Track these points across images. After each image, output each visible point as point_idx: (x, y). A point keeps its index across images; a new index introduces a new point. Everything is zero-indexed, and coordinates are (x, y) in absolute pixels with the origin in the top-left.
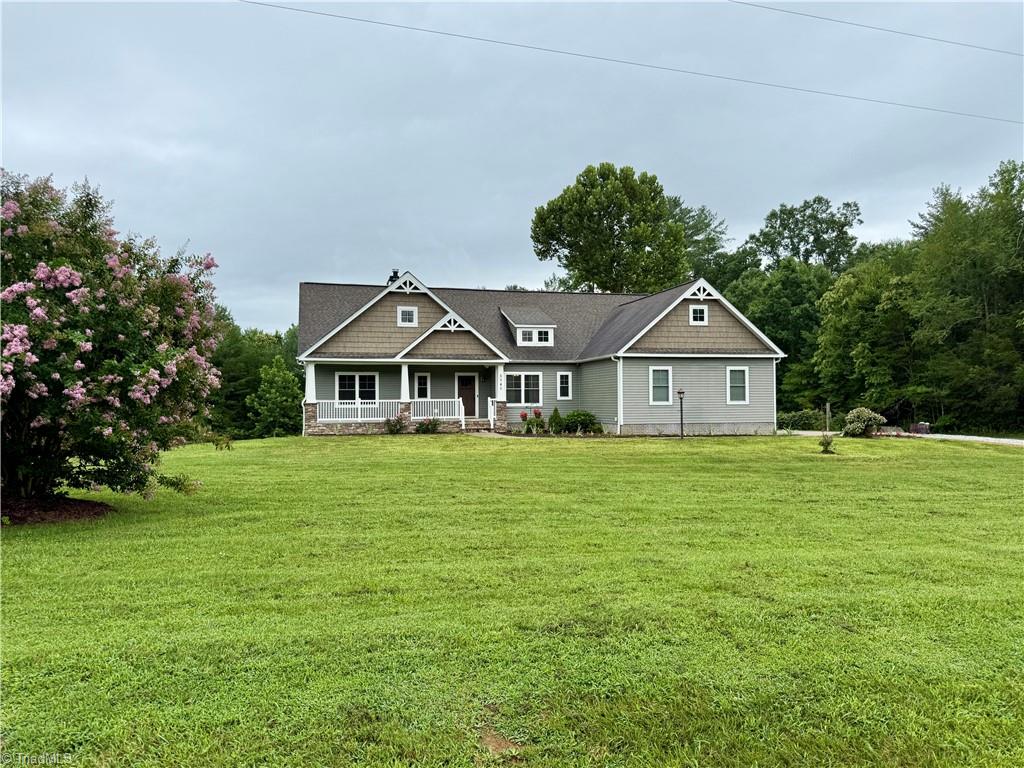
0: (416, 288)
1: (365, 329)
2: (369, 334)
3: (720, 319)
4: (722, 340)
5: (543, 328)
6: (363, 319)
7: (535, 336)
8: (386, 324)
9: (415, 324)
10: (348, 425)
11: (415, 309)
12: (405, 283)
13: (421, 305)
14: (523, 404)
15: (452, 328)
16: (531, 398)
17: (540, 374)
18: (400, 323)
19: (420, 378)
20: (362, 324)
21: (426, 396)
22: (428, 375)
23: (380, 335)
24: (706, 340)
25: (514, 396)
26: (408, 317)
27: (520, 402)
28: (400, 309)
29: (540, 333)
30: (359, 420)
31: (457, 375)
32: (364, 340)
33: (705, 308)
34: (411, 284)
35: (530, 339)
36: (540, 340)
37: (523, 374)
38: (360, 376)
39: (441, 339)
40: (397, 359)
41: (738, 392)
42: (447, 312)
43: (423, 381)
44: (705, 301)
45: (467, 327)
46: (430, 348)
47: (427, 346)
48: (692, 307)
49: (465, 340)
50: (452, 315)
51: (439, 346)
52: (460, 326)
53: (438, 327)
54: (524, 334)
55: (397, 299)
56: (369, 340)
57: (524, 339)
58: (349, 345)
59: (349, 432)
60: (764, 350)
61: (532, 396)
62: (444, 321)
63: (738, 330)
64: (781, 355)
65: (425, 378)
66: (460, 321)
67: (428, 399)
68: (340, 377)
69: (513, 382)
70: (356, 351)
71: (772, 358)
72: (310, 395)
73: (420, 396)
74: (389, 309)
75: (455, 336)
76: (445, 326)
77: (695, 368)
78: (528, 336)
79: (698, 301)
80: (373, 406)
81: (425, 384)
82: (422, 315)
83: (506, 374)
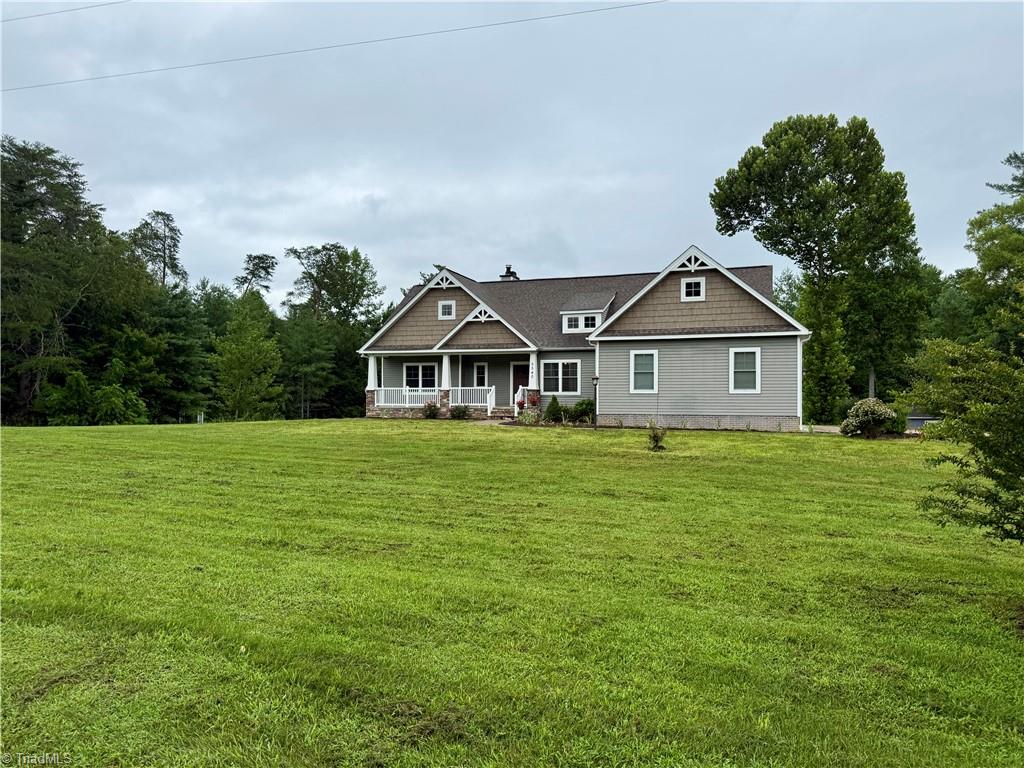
0: (451, 283)
1: (412, 323)
2: (415, 328)
3: (722, 292)
4: (723, 317)
5: (590, 313)
7: (582, 322)
8: (429, 318)
9: (453, 317)
10: (398, 410)
11: (453, 303)
12: (442, 279)
13: (459, 298)
14: (560, 392)
15: (483, 319)
16: (571, 387)
17: (578, 361)
18: (441, 317)
19: (478, 367)
20: (410, 319)
21: (483, 385)
22: (486, 364)
23: (424, 328)
24: (702, 318)
25: (551, 385)
26: (447, 310)
27: (557, 390)
28: (441, 304)
29: (587, 319)
30: (407, 405)
31: (512, 364)
32: (412, 333)
33: (702, 280)
34: (447, 279)
35: (576, 326)
36: (587, 326)
37: (560, 362)
38: (423, 367)
39: (473, 330)
40: (435, 350)
41: (745, 378)
42: (478, 304)
43: (481, 371)
44: (697, 273)
45: (496, 317)
46: (466, 339)
47: (462, 337)
48: (684, 281)
49: (496, 329)
50: (483, 306)
51: (474, 337)
52: (490, 316)
53: (470, 318)
54: (570, 320)
55: (437, 294)
56: (415, 333)
57: (570, 326)
58: (399, 338)
59: (395, 415)
60: (782, 326)
61: (570, 385)
62: (476, 312)
63: (746, 303)
64: (804, 331)
65: (483, 367)
66: (490, 311)
67: (486, 387)
68: (407, 367)
69: (551, 369)
70: (405, 343)
71: (796, 336)
73: (478, 385)
74: (430, 304)
75: (488, 327)
76: (476, 317)
77: (687, 351)
78: (573, 323)
79: (689, 274)
80: (433, 393)
81: (483, 373)
82: (459, 308)
83: (543, 362)
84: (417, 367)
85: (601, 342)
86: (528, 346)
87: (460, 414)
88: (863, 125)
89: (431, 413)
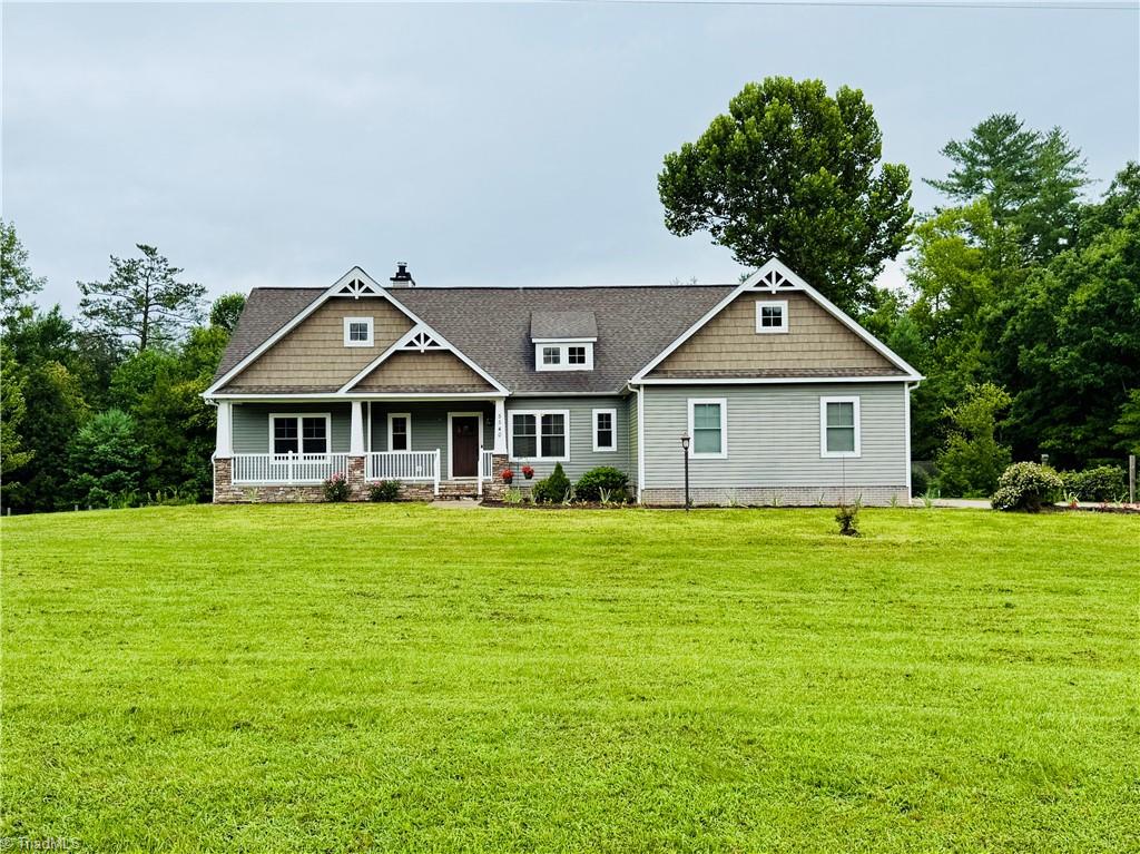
0: (368, 290)
1: (299, 351)
2: (303, 359)
3: (811, 321)
4: (812, 355)
5: (577, 343)
6: (295, 337)
7: (564, 355)
8: (328, 344)
9: (370, 342)
10: (275, 489)
11: (369, 321)
12: (352, 284)
13: (379, 314)
14: (539, 458)
15: (422, 347)
16: (553, 448)
17: (566, 413)
18: (348, 342)
19: (395, 421)
20: (292, 344)
21: (403, 447)
22: (408, 416)
23: (320, 359)
24: (785, 356)
25: (523, 446)
26: (359, 332)
27: (535, 455)
28: (348, 321)
29: (572, 351)
30: (290, 481)
31: (451, 415)
32: (298, 367)
33: (783, 305)
34: (361, 284)
35: (557, 361)
36: (572, 360)
37: (539, 414)
38: (305, 420)
39: (405, 361)
40: (342, 394)
41: (841, 435)
42: (414, 324)
43: (399, 425)
44: (780, 295)
45: (444, 345)
46: (393, 377)
47: (387, 374)
48: (760, 305)
49: (443, 363)
50: (422, 328)
51: (406, 374)
52: (433, 343)
53: (401, 345)
54: (547, 352)
55: (342, 306)
56: (304, 367)
57: (547, 361)
58: (275, 375)
59: (271, 498)
60: (886, 369)
61: (553, 446)
62: (411, 336)
63: (841, 338)
64: (915, 376)
65: (403, 421)
66: (434, 336)
67: (408, 451)
68: (276, 420)
69: (523, 425)
70: (285, 383)
71: (902, 383)
72: (224, 447)
73: (395, 448)
74: (331, 322)
75: (430, 359)
76: (411, 344)
77: (764, 398)
78: (552, 356)
79: (768, 295)
80: (321, 462)
81: (404, 430)
82: (380, 329)
83: (512, 413)
84: (296, 419)
85: (646, 386)
86: (496, 390)
87: (386, 494)
88: (858, 98)
89: (338, 493)
